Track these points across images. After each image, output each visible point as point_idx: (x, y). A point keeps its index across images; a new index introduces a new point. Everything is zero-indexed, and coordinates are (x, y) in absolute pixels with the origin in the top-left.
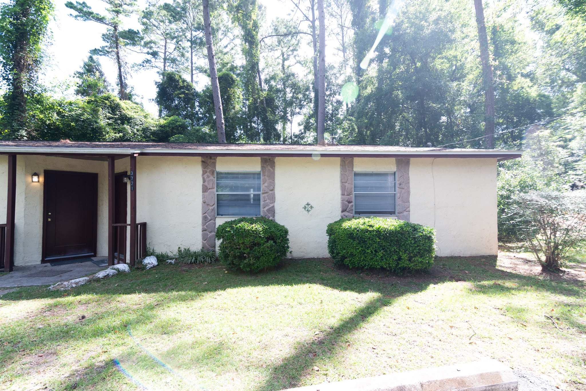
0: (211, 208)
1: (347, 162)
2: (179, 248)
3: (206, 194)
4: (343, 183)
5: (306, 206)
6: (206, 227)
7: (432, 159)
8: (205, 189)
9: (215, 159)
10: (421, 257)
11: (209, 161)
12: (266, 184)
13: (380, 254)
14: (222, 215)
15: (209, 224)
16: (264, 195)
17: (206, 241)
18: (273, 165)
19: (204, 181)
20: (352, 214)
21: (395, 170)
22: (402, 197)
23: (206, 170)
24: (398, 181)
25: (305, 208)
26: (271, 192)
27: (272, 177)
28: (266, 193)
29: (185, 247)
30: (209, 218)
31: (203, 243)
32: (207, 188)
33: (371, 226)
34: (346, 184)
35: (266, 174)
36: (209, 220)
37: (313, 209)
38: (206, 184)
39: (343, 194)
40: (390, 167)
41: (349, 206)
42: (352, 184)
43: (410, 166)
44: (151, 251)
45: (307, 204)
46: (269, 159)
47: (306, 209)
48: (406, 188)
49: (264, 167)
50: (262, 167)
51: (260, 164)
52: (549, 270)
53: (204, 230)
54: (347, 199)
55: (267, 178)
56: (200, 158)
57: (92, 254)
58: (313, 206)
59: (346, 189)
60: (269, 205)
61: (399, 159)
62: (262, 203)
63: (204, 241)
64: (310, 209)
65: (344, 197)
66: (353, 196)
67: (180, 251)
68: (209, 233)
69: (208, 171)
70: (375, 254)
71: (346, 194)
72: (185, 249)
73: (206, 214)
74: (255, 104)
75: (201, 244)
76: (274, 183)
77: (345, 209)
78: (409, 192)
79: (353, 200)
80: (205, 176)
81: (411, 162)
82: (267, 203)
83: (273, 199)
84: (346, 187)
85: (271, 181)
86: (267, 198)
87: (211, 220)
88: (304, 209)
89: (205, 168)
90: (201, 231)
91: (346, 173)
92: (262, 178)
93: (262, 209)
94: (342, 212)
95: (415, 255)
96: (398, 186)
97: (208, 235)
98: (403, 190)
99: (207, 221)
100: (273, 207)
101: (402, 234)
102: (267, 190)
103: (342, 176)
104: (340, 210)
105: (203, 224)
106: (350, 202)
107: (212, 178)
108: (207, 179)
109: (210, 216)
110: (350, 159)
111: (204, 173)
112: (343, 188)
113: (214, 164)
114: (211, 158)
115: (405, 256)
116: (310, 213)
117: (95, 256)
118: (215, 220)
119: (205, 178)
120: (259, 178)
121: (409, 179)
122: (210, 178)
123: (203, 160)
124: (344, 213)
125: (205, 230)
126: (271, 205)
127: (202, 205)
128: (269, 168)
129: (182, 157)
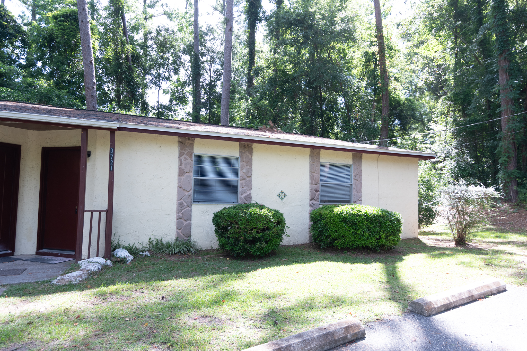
0: (187, 194)
1: (315, 153)
2: (150, 238)
3: (182, 178)
4: (311, 172)
5: (280, 194)
6: (181, 215)
7: (378, 155)
8: (181, 173)
9: (193, 141)
10: (394, 236)
11: (187, 142)
12: (244, 171)
13: (367, 234)
14: (198, 202)
15: (185, 211)
16: (241, 182)
17: (181, 231)
18: (251, 151)
19: (181, 163)
20: (318, 203)
21: (352, 163)
22: (357, 188)
23: (184, 151)
24: (354, 173)
25: (279, 195)
26: (248, 179)
27: (249, 163)
28: (245, 179)
29: (157, 238)
30: (186, 205)
31: (177, 232)
32: (184, 171)
33: (359, 211)
34: (314, 174)
35: (245, 160)
36: (185, 207)
37: (286, 197)
38: (183, 167)
39: (312, 184)
40: (347, 160)
41: (317, 195)
42: (319, 174)
43: (363, 160)
44: (116, 242)
45: (281, 192)
46: (248, 145)
47: (280, 197)
48: (359, 180)
49: (243, 152)
50: (241, 152)
51: (238, 149)
52: (460, 244)
53: (179, 218)
54: (314, 188)
55: (245, 164)
56: (176, 138)
57: (9, 251)
58: (286, 194)
59: (314, 179)
60: (246, 192)
61: (354, 154)
62: (240, 190)
63: (178, 231)
64: (283, 197)
65: (312, 186)
66: (319, 185)
67: (151, 243)
68: (184, 222)
69: (186, 152)
70: (363, 235)
71: (314, 184)
72: (157, 240)
73: (182, 201)
74: (117, 59)
75: (175, 233)
76: (251, 170)
77: (313, 197)
78: (361, 183)
79: (320, 189)
80: (182, 158)
81: (363, 157)
82: (245, 189)
83: (249, 185)
84: (314, 177)
85: (248, 167)
86: (244, 184)
87: (187, 207)
88: (278, 197)
89: (182, 150)
90: (175, 219)
91: (314, 164)
92: (240, 164)
93: (239, 196)
94: (311, 200)
95: (390, 235)
96: (354, 178)
97: (183, 223)
98: (357, 182)
99: (182, 208)
100: (250, 194)
101: (382, 217)
102: (245, 177)
103: (311, 166)
104: (309, 198)
105: (178, 212)
106: (317, 191)
107: (189, 160)
108: (184, 162)
109: (186, 203)
110: (318, 150)
111: (181, 154)
112: (312, 177)
113: (192, 145)
114: (189, 139)
115: (383, 236)
116: (284, 200)
117: (12, 254)
118: (191, 207)
119: (182, 160)
120: (237, 164)
121: (361, 172)
122: (187, 161)
123: (180, 140)
124: (312, 201)
125: (181, 218)
126: (248, 193)
127: (178, 190)
128: (247, 153)
129: (157, 135)
